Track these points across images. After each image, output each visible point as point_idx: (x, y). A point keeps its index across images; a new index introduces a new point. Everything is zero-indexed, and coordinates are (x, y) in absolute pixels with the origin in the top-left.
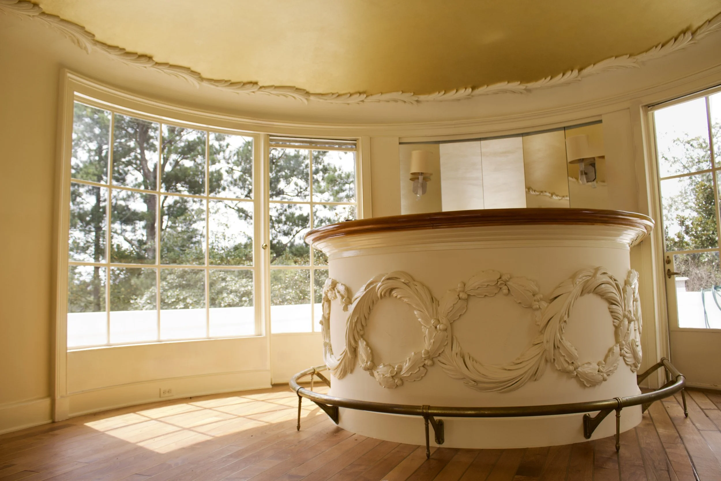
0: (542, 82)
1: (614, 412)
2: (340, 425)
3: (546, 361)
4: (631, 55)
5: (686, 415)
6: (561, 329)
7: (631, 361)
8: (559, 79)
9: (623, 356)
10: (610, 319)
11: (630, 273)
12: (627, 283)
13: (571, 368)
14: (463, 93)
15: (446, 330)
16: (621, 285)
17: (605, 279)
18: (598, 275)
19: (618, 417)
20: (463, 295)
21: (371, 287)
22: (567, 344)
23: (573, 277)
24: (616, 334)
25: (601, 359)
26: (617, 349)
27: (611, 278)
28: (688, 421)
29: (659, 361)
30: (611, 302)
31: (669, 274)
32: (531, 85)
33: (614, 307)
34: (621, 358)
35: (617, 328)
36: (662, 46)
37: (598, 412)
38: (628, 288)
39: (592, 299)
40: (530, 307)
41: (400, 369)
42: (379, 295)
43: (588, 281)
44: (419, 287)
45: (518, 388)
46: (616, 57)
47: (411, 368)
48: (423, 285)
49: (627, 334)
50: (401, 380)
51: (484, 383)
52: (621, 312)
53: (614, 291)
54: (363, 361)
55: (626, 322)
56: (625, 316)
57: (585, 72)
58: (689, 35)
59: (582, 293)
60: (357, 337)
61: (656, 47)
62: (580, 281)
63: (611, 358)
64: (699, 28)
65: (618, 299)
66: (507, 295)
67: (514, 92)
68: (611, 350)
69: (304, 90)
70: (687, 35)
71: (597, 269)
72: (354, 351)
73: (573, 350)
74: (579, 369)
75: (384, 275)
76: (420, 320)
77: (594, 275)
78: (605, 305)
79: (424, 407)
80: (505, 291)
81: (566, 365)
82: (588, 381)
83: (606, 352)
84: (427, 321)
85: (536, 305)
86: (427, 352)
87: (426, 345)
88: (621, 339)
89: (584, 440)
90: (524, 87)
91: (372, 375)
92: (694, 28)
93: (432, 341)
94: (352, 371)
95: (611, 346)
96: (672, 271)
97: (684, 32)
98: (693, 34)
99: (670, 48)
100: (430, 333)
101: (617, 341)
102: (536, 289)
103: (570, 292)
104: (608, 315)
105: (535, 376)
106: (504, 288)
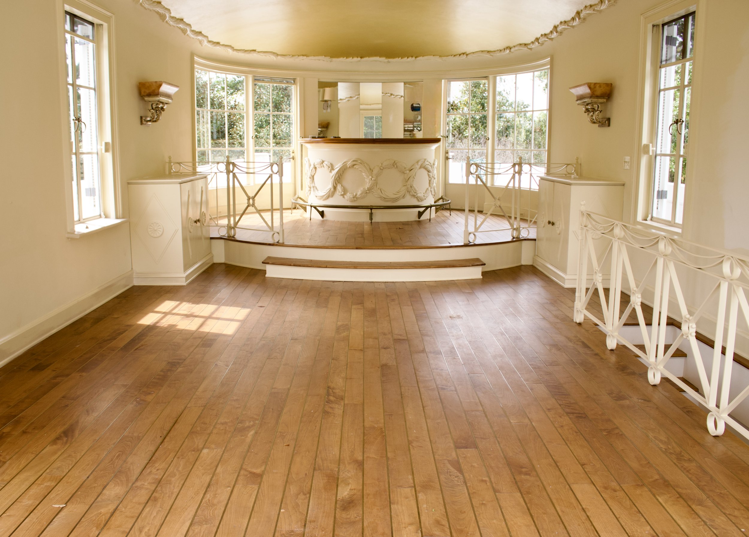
0: (396, 60)
1: (429, 208)
2: (325, 218)
3: (408, 191)
4: (440, 56)
5: (450, 215)
6: (413, 180)
7: (433, 193)
8: (405, 59)
9: (431, 191)
10: (428, 177)
11: (435, 160)
12: (434, 164)
13: (415, 194)
14: (355, 59)
15: (375, 180)
16: (432, 164)
17: (428, 163)
18: (426, 162)
19: (430, 210)
20: (381, 168)
21: (345, 164)
22: (414, 186)
23: (418, 162)
24: (429, 183)
25: (424, 192)
26: (430, 189)
27: (429, 163)
28: (451, 216)
29: (440, 197)
30: (429, 171)
31: (447, 158)
32: (390, 60)
33: (429, 173)
34: (430, 192)
35: (430, 181)
36: (454, 56)
37: (425, 208)
38: (434, 166)
39: (423, 170)
40: (403, 173)
41: (356, 195)
42: (348, 167)
43: (422, 164)
44: (365, 165)
45: (398, 201)
46: (433, 56)
47: (361, 194)
48: (367, 164)
49: (433, 183)
50: (356, 198)
51: (387, 199)
52: (432, 175)
53: (430, 167)
54: (339, 192)
55: (433, 179)
56: (433, 177)
57: (418, 59)
58: (465, 55)
59: (420, 168)
60: (337, 182)
61: (451, 56)
62: (420, 163)
63: (428, 192)
64: (469, 54)
65: (431, 170)
66: (396, 168)
67: (381, 62)
68: (427, 189)
69: (276, 53)
70: (464, 55)
71: (425, 160)
72: (335, 188)
73: (416, 188)
74: (418, 195)
75: (351, 160)
76: (365, 176)
77: (424, 162)
78: (426, 172)
79: (371, 206)
80: (396, 167)
81: (414, 193)
82: (420, 199)
83: (426, 189)
84: (368, 177)
85: (405, 172)
86: (368, 188)
87: (367, 186)
88: (431, 185)
89: (418, 220)
90: (387, 61)
91: (344, 197)
92: (468, 53)
93: (370, 184)
94: (332, 196)
95: (427, 187)
96: (448, 157)
97: (463, 54)
98: (467, 55)
99: (457, 58)
100: (369, 181)
101: (430, 186)
102: (406, 167)
103: (417, 168)
104: (427, 176)
105: (404, 197)
106: (395, 166)
